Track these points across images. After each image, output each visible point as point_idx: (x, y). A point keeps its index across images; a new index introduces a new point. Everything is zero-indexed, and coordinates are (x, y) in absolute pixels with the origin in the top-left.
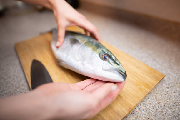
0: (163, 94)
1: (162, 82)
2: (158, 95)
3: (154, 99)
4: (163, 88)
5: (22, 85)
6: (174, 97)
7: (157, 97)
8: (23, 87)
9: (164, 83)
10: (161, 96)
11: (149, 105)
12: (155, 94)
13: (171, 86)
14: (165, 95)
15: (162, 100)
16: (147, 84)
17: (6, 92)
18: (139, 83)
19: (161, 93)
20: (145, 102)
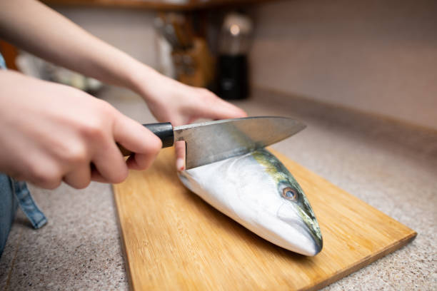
0: (407, 272)
1: (409, 249)
2: (394, 271)
3: (382, 277)
4: (410, 260)
5: (103, 209)
6: (433, 280)
7: (391, 275)
8: (103, 213)
9: (412, 251)
10: (401, 274)
11: (367, 285)
12: (387, 268)
13: (430, 259)
14: (412, 274)
15: (402, 281)
16: (367, 241)
17: (69, 215)
18: (349, 237)
19: (403, 268)
20: (359, 278)
